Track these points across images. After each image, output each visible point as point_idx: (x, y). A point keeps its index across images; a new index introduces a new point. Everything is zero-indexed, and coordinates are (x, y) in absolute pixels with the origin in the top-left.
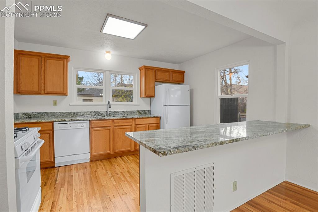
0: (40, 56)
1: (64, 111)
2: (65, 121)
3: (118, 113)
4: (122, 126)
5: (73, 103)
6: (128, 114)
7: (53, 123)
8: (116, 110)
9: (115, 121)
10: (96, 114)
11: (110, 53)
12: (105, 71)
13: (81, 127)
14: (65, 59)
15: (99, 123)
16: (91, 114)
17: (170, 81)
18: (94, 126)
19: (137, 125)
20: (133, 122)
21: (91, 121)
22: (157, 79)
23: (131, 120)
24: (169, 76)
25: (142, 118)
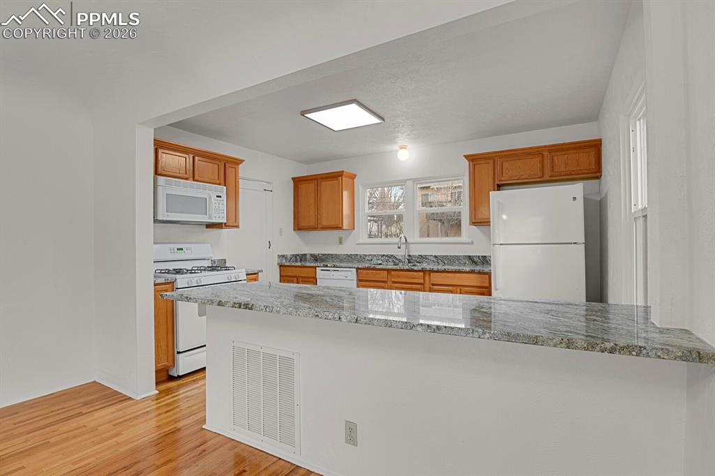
0: (317, 179)
1: (349, 253)
2: (327, 266)
3: (426, 259)
4: (405, 283)
5: (360, 241)
7: (315, 267)
8: (423, 254)
9: (393, 273)
11: (405, 148)
12: (407, 181)
13: (345, 278)
14: (339, 176)
15: (368, 274)
17: (542, 177)
18: (361, 278)
19: (433, 285)
20: (427, 278)
21: (358, 269)
22: (503, 179)
23: (422, 274)
24: (541, 165)
25: (444, 271)
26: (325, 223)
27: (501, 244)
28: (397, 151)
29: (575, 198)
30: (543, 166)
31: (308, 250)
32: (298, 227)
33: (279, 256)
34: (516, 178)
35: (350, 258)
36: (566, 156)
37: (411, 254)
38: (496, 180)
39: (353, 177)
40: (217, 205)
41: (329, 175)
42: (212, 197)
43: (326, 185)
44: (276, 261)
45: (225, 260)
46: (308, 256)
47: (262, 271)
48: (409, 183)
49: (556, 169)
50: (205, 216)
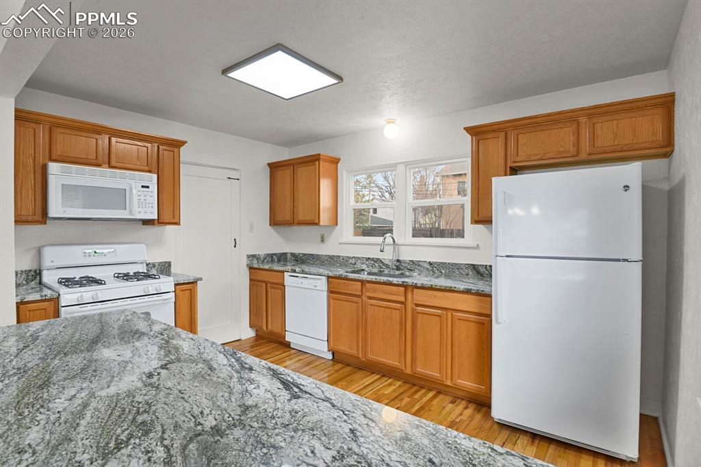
1: (331, 254)
4: (383, 300)
5: (344, 240)
6: (443, 271)
7: (283, 272)
8: (415, 259)
10: (376, 265)
11: (394, 123)
12: (395, 165)
14: (316, 161)
16: (367, 263)
17: (578, 154)
18: (332, 290)
19: (417, 305)
20: (409, 295)
21: (329, 277)
22: (518, 159)
23: (402, 289)
24: (575, 136)
25: (431, 288)
26: (301, 217)
27: (507, 256)
28: (384, 127)
29: (626, 188)
30: (578, 139)
31: (288, 248)
32: (274, 222)
33: (248, 257)
34: (538, 157)
35: (332, 260)
36: (615, 122)
37: (401, 259)
38: (509, 161)
39: (336, 161)
40: (142, 197)
41: (305, 160)
42: (133, 187)
43: (302, 171)
44: (245, 261)
45: (170, 262)
46: (289, 256)
47: (201, 279)
48: (401, 168)
49: (599, 143)
50: (124, 211)
